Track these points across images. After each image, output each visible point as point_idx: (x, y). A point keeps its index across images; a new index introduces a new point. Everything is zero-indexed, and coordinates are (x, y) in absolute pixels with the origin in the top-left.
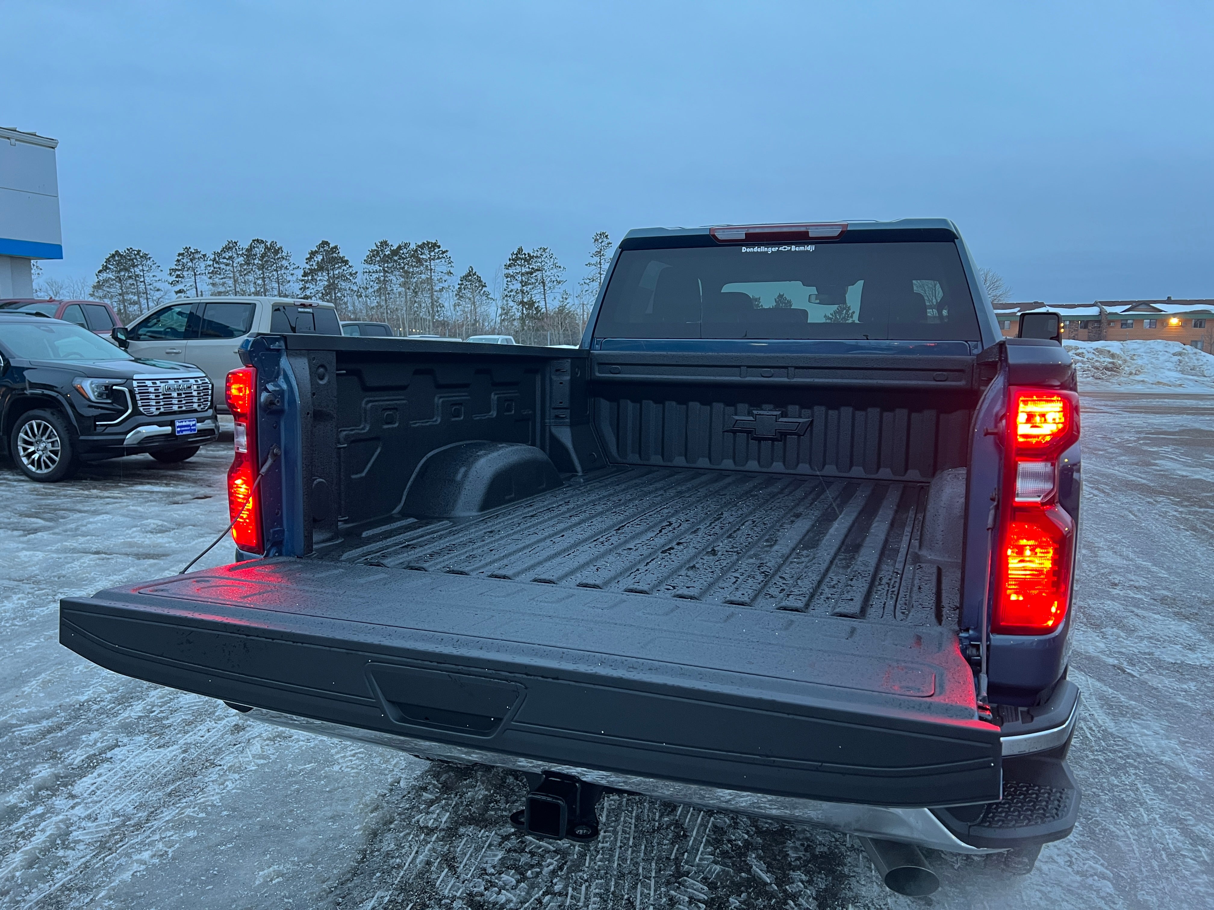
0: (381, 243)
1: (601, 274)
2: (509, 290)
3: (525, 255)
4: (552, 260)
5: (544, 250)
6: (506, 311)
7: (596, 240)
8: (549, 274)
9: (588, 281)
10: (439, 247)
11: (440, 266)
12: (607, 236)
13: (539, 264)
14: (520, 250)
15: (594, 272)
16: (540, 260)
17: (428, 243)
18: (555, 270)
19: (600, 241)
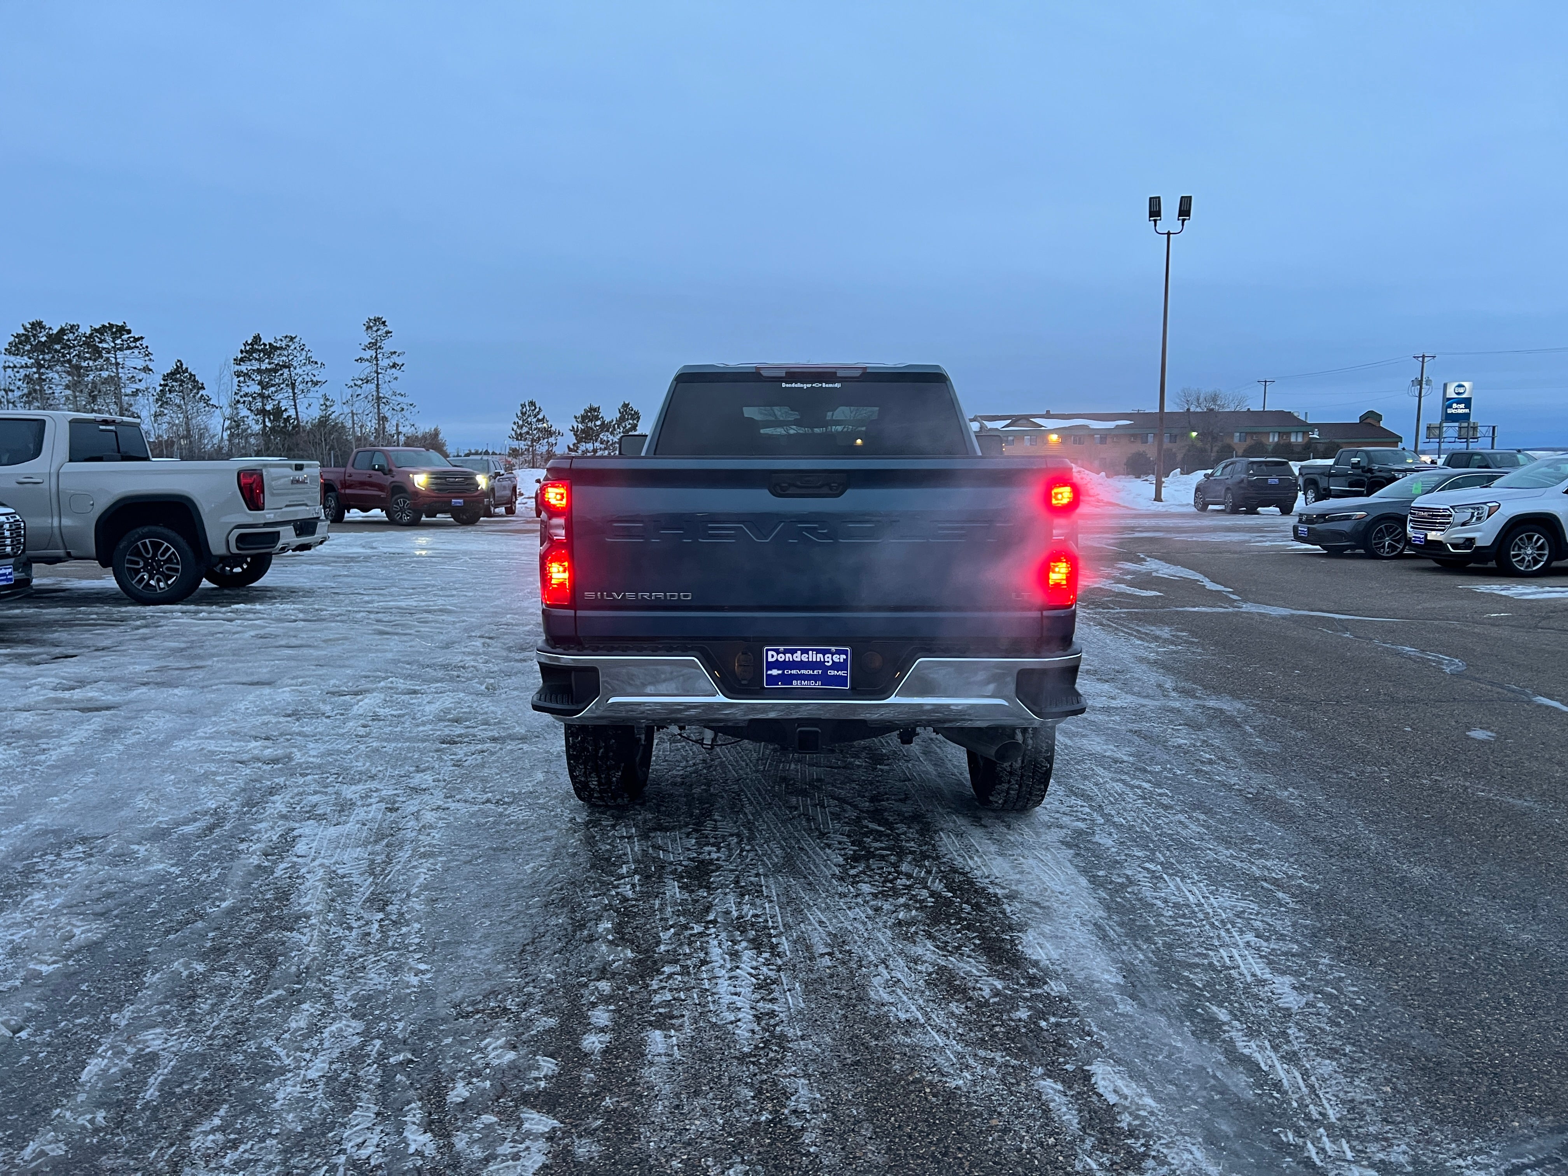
0: (33, 324)
1: (378, 374)
2: (242, 393)
3: (265, 345)
4: (304, 353)
5: (292, 339)
6: (237, 423)
7: (369, 328)
8: (299, 372)
9: (360, 382)
10: (129, 332)
11: (132, 360)
12: (384, 323)
13: (284, 358)
14: (257, 339)
15: (368, 370)
16: (286, 353)
17: (111, 326)
18: (309, 367)
19: (375, 329)
